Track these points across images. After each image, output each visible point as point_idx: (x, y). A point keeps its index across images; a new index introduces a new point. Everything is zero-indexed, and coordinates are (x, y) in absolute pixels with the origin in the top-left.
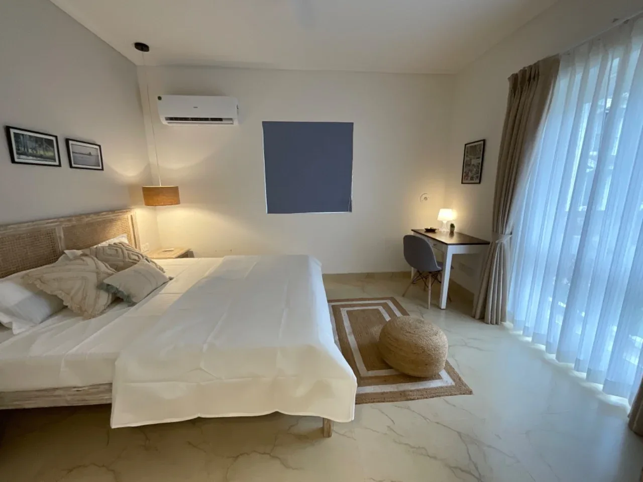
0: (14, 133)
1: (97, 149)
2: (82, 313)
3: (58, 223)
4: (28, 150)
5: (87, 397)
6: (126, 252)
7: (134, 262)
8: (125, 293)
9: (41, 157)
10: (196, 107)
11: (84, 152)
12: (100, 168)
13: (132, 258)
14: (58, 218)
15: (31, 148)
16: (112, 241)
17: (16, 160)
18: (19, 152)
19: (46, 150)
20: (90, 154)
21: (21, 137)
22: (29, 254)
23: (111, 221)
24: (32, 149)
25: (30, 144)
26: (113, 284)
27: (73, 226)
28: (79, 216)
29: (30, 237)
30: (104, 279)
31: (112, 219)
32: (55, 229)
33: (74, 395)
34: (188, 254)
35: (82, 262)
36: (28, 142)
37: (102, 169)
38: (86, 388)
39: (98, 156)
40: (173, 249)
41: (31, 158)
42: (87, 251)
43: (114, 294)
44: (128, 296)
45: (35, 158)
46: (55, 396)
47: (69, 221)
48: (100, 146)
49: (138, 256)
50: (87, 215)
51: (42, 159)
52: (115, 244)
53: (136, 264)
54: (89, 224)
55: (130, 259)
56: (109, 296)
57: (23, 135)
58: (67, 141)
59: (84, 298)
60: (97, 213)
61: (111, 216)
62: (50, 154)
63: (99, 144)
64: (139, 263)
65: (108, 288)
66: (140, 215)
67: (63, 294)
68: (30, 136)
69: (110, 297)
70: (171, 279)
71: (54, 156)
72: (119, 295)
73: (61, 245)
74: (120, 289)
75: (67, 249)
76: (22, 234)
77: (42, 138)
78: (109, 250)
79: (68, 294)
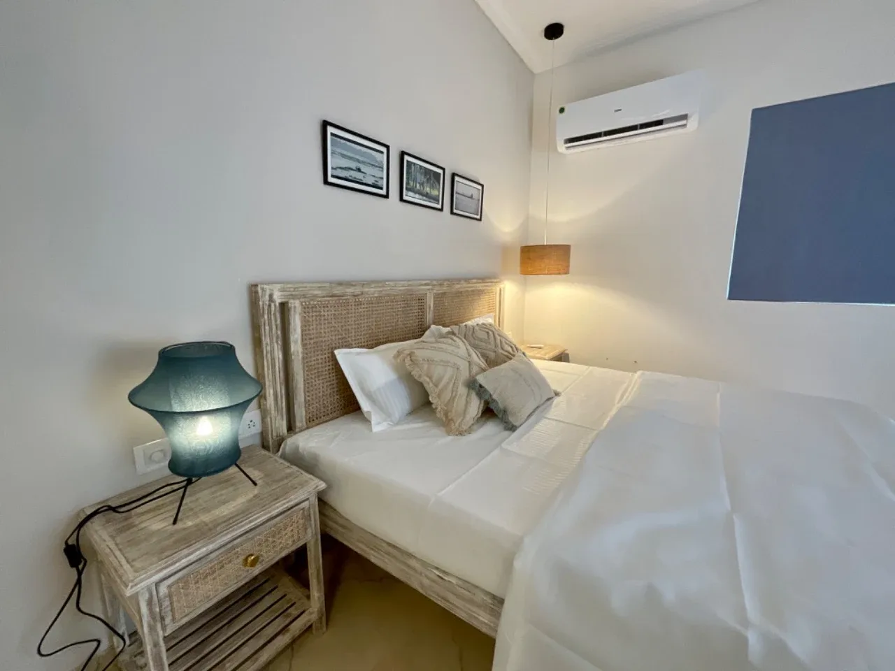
0: (408, 161)
1: (479, 190)
2: (447, 423)
3: (430, 287)
4: (416, 186)
5: (451, 598)
6: (498, 338)
7: (509, 357)
8: (501, 406)
9: (427, 196)
10: (620, 110)
11: (466, 193)
12: (478, 217)
13: (505, 349)
14: (431, 280)
15: (419, 183)
16: (480, 321)
17: (405, 198)
18: (409, 187)
19: (432, 187)
20: (471, 197)
21: (413, 167)
22: (400, 323)
23: (480, 293)
24: (422, 184)
25: (420, 178)
26: (486, 387)
27: (444, 293)
28: (451, 281)
29: (403, 301)
30: (477, 374)
31: (480, 291)
32: (426, 294)
33: (434, 581)
34: (562, 357)
35: (450, 341)
36: (418, 175)
37: (480, 220)
38: (454, 581)
39: (479, 200)
40: (542, 346)
41: (417, 196)
42: (455, 328)
43: (487, 403)
44: (505, 411)
45: (421, 197)
46: (409, 566)
47: (441, 285)
48: (482, 186)
49: (512, 347)
50: (459, 280)
51: (427, 199)
52: (483, 324)
53: (511, 359)
54: (459, 294)
55: (503, 349)
56: (480, 403)
57: (415, 164)
58: (454, 175)
59: (453, 399)
60: (467, 280)
61: (480, 286)
62: (435, 193)
63: (482, 183)
64: (515, 358)
65: (480, 390)
66: (509, 289)
67: (431, 385)
68: (421, 166)
69: (482, 405)
70: (557, 394)
71: (439, 195)
72: (492, 406)
73: (430, 316)
74: (495, 397)
75: (434, 323)
76: (397, 295)
77: (431, 171)
78: (479, 331)
79: (436, 386)
